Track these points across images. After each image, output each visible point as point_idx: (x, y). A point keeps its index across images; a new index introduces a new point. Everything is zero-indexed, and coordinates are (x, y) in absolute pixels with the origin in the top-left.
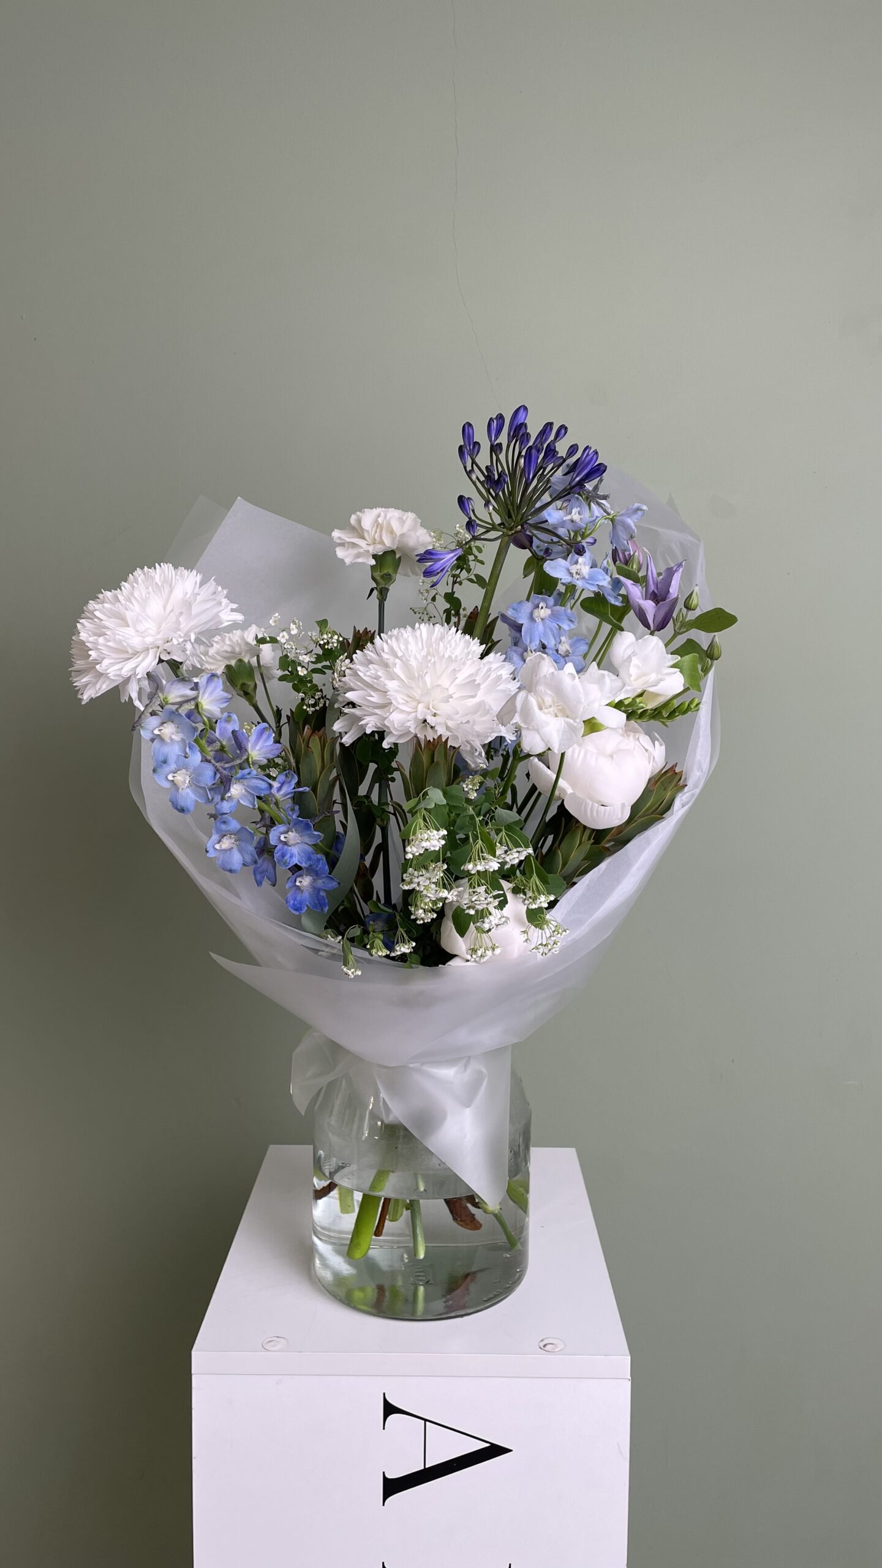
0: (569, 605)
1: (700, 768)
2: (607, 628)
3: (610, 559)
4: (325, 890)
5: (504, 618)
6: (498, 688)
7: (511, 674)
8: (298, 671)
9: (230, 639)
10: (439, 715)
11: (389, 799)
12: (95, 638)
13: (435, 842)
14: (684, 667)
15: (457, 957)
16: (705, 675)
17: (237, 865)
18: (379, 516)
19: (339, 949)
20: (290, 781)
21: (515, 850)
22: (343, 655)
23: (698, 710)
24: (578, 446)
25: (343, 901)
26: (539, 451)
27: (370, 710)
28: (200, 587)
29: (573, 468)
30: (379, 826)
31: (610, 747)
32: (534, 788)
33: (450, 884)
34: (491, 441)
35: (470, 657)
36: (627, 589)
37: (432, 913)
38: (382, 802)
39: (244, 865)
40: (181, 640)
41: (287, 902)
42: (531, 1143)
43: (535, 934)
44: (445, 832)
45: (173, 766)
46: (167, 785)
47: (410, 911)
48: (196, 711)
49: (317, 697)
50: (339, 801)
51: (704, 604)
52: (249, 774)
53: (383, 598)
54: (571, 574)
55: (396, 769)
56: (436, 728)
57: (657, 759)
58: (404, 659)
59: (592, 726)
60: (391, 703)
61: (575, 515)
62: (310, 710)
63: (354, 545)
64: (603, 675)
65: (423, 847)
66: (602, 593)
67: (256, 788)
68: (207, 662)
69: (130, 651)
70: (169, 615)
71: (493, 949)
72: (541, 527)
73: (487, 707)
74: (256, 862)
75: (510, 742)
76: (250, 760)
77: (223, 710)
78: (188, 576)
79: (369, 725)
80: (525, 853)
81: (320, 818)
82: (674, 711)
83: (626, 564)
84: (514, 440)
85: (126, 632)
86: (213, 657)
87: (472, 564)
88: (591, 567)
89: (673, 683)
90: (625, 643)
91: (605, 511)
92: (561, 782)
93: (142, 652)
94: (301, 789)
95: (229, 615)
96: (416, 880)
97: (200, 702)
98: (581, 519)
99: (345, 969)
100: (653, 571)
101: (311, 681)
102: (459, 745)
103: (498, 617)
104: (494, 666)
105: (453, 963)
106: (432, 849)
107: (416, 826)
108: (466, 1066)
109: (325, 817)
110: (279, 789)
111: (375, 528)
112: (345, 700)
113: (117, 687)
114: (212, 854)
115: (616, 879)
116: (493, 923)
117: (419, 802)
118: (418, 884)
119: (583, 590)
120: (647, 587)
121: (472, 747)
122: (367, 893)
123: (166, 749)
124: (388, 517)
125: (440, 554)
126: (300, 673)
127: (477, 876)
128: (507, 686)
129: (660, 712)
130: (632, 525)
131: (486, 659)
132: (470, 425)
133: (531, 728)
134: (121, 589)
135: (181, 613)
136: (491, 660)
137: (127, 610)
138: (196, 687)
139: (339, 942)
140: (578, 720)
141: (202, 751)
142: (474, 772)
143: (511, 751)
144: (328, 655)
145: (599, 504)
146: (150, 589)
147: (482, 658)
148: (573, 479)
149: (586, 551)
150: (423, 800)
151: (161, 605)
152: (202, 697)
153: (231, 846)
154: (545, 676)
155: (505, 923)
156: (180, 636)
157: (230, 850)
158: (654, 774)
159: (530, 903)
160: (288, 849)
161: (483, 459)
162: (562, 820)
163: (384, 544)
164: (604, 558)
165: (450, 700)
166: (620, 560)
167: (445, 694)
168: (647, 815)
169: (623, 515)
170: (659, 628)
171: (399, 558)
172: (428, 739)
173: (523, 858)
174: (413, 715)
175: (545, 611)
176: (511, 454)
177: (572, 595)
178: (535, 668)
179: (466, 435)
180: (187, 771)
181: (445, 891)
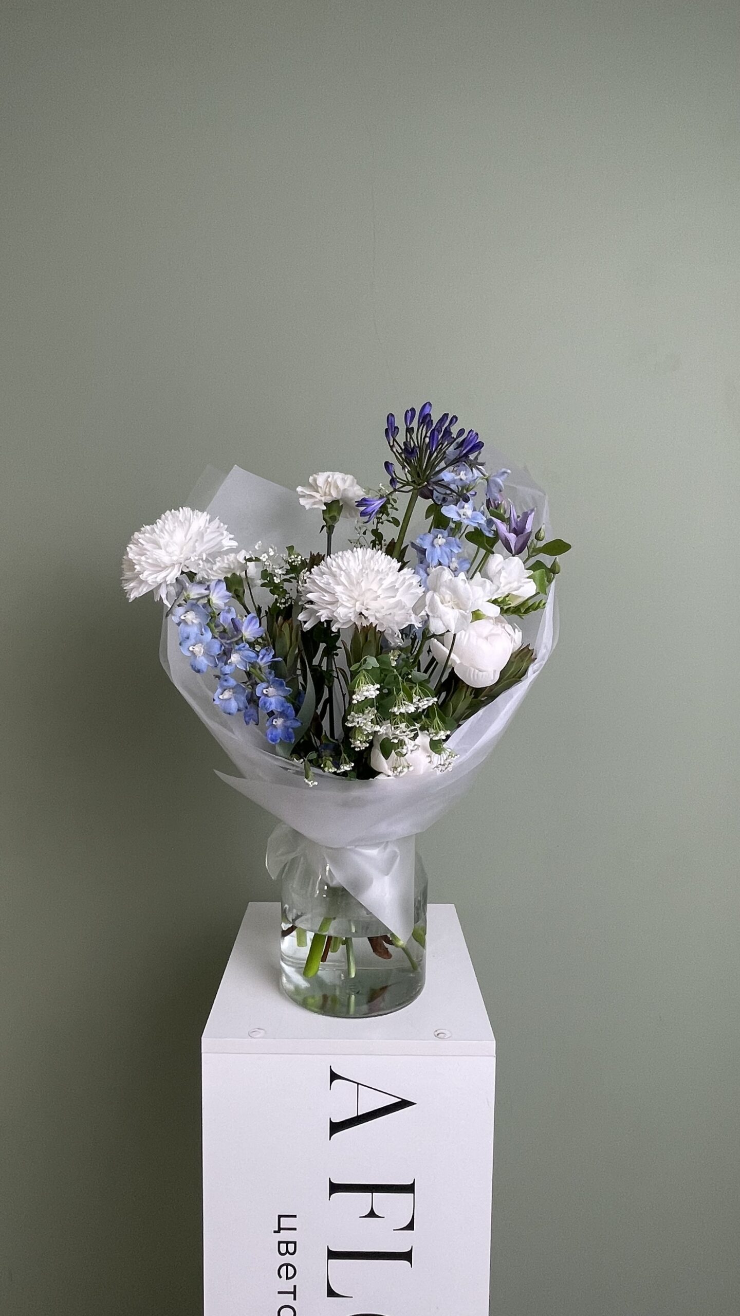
0: (457, 536)
1: (546, 647)
2: (483, 552)
3: (485, 506)
4: (292, 728)
5: (413, 545)
6: (411, 592)
7: (418, 582)
8: (274, 580)
9: (228, 559)
10: (370, 609)
11: (335, 667)
12: (139, 557)
13: (373, 693)
14: (536, 579)
15: (381, 774)
16: (549, 584)
17: (234, 710)
18: (329, 477)
19: (301, 768)
20: (269, 654)
21: (425, 699)
22: (305, 569)
23: (544, 608)
24: (465, 430)
25: (303, 736)
26: (439, 432)
27: (324, 605)
28: (209, 523)
29: (461, 445)
30: (328, 687)
31: (486, 632)
32: (433, 659)
33: (381, 721)
34: (407, 425)
35: (391, 570)
36: (496, 526)
37: (366, 743)
38: (329, 669)
39: (239, 710)
40: (197, 558)
41: (266, 735)
42: (428, 901)
43: (436, 758)
44: (379, 686)
45: (193, 641)
46: (189, 654)
47: (351, 742)
48: (208, 604)
49: (286, 598)
51: (548, 537)
52: (244, 647)
53: (330, 532)
54: (460, 515)
55: (340, 646)
56: (369, 618)
57: (516, 640)
58: (347, 571)
59: (477, 615)
60: (338, 601)
61: (462, 475)
62: (282, 606)
63: (312, 496)
64: (485, 581)
65: (364, 696)
66: (479, 528)
67: (246, 657)
68: (213, 575)
69: (163, 566)
70: (188, 541)
71: (408, 767)
72: (440, 483)
73: (403, 604)
74: (246, 708)
75: (417, 628)
76: (244, 638)
77: (226, 604)
78: (201, 516)
79: (323, 616)
80: (432, 701)
81: (289, 679)
82: (528, 608)
83: (496, 508)
84: (423, 425)
85: (160, 552)
86: (216, 571)
87: (390, 510)
88: (473, 511)
89: (529, 589)
90: (497, 561)
91: (482, 474)
92: (452, 655)
93: (170, 567)
94: (276, 659)
95: (228, 542)
96: (357, 720)
97: (211, 599)
98: (466, 478)
99: (306, 781)
100: (514, 514)
101: (282, 587)
102: (384, 630)
103: (408, 545)
104: (407, 577)
105: (379, 777)
106: (370, 697)
107: (359, 681)
108: (385, 848)
109: (292, 678)
110: (262, 659)
111: (326, 484)
112: (306, 599)
113: (152, 591)
114: (217, 702)
116: (409, 749)
117: (360, 666)
118: (358, 722)
119: (468, 525)
120: (510, 525)
121: (393, 631)
122: (319, 731)
123: (188, 629)
124: (335, 478)
125: (371, 500)
126: (276, 581)
127: (399, 717)
128: (417, 590)
129: (519, 609)
130: (501, 483)
131: (402, 572)
132: (392, 415)
133: (436, 616)
134: (156, 524)
135: (197, 540)
136: (405, 572)
137: (160, 537)
138: (208, 588)
139: (301, 763)
140: (468, 611)
141: (212, 631)
142: (394, 648)
143: (419, 634)
144: (294, 570)
145: (478, 469)
146: (176, 525)
147: (399, 571)
148: (461, 452)
149: (469, 500)
150: (363, 664)
151: (183, 535)
152: (212, 595)
153: (230, 697)
154: (446, 581)
155: (416, 749)
156: (196, 556)
157: (229, 699)
158: (515, 651)
159: (433, 737)
160: (267, 699)
161: (401, 438)
162: (452, 682)
163: (332, 496)
164: (481, 504)
165: (378, 599)
166: (492, 506)
167: (375, 595)
168: (510, 679)
169: (494, 476)
170: (519, 552)
171: (342, 505)
172: (363, 625)
173: (430, 704)
174: (353, 609)
175: (442, 540)
176: (421, 435)
177: (460, 529)
178: (439, 576)
179: (390, 422)
180: (202, 645)
181: (378, 726)
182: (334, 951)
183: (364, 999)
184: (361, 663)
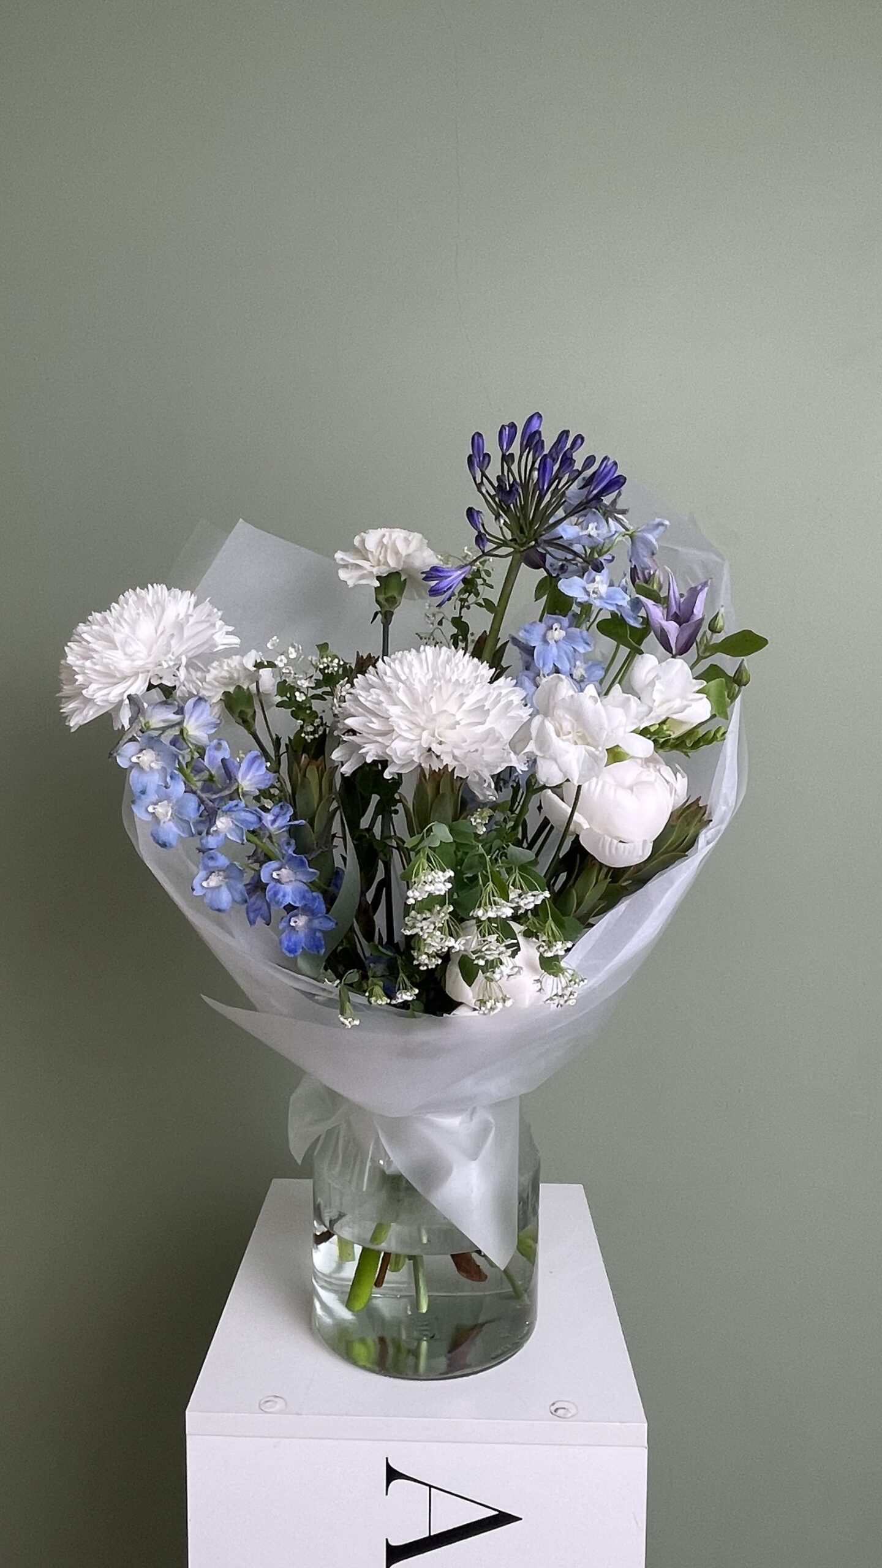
0: (584, 627)
1: (726, 802)
2: (624, 651)
3: (628, 577)
4: (320, 931)
5: (515, 641)
6: (509, 715)
7: (522, 700)
8: (296, 697)
9: (228, 665)
10: (444, 743)
11: (393, 834)
12: (82, 661)
13: (440, 885)
14: (711, 694)
15: (462, 1007)
16: (731, 702)
17: (226, 904)
18: (384, 536)
19: (336, 995)
20: (285, 814)
21: (530, 894)
22: (343, 679)
23: (724, 739)
24: (595, 457)
25: (342, 942)
26: (554, 461)
27: (371, 737)
28: (194, 608)
29: (589, 482)
30: (383, 861)
31: (630, 780)
32: (546, 822)
33: (456, 932)
34: (502, 449)
35: (479, 681)
36: (647, 610)
37: (437, 958)
38: (385, 835)
39: (234, 904)
40: (171, 663)
41: (281, 942)
43: (549, 981)
44: (452, 874)
45: (155, 798)
46: (148, 818)
47: (413, 956)
48: (181, 737)
49: (315, 724)
50: (340, 834)
51: (730, 628)
52: (237, 805)
53: (387, 622)
54: (588, 593)
55: (400, 801)
56: (442, 757)
57: (679, 791)
58: (408, 683)
59: (615, 755)
60: (393, 730)
61: (592, 529)
62: (309, 738)
63: (358, 567)
64: (629, 699)
65: (427, 892)
66: (619, 614)
67: (243, 821)
68: (203, 688)
69: (118, 675)
70: (160, 637)
71: (504, 1001)
72: (556, 543)
73: (497, 735)
74: (246, 901)
75: (521, 773)
76: (240, 791)
77: (211, 737)
78: (181, 597)
79: (370, 753)
80: (541, 897)
81: (317, 853)
82: (699, 740)
83: (647, 583)
84: (527, 450)
85: (114, 655)
86: (210, 684)
87: (480, 588)
88: (609, 586)
89: (699, 710)
90: (647, 665)
91: (624, 527)
92: (576, 815)
93: (131, 677)
94: (296, 822)
95: (223, 638)
96: (419, 925)
97: (185, 728)
98: (598, 535)
99: (342, 1019)
100: (675, 592)
101: (310, 708)
102: (467, 776)
103: (508, 640)
104: (504, 691)
105: (460, 1012)
106: (437, 893)
107: (419, 866)
108: (472, 1116)
109: (322, 852)
110: (274, 822)
111: (380, 548)
112: (345, 726)
113: (106, 713)
114: (198, 892)
115: (638, 921)
116: (505, 974)
117: (422, 839)
118: (422, 929)
119: (601, 609)
120: (668, 608)
121: (480, 777)
122: (369, 931)
123: (145, 779)
124: (393, 538)
125: (448, 572)
126: (298, 699)
127: (487, 923)
128: (518, 713)
129: (683, 742)
130: (654, 541)
131: (496, 683)
132: (479, 435)
133: (547, 757)
134: (111, 611)
135: (172, 635)
136: (501, 684)
137: (116, 632)
138: (180, 711)
139: (337, 987)
140: (600, 749)
141: (187, 781)
142: (483, 805)
143: (522, 783)
144: (329, 680)
145: (617, 519)
146: (141, 611)
147: (491, 682)
148: (590, 492)
149: (603, 568)
150: (427, 837)
151: (152, 627)
152: (188, 722)
153: (219, 884)
154: (564, 699)
155: (516, 974)
156: (171, 660)
157: (218, 887)
158: (675, 808)
159: (544, 952)
160: (280, 887)
161: (494, 470)
162: (576, 857)
163: (389, 566)
164: (623, 575)
165: (457, 726)
166: (639, 578)
167: (452, 721)
168: (668, 853)
169: (643, 531)
170: (683, 650)
171: (405, 580)
172: (433, 769)
173: (538, 902)
174: (417, 743)
175: (559, 633)
176: (523, 465)
177: (588, 616)
178: (552, 691)
179: (476, 445)
180: (169, 802)
181: (452, 940)
182: (396, 1269)
183: (444, 1346)
184: (423, 836)
